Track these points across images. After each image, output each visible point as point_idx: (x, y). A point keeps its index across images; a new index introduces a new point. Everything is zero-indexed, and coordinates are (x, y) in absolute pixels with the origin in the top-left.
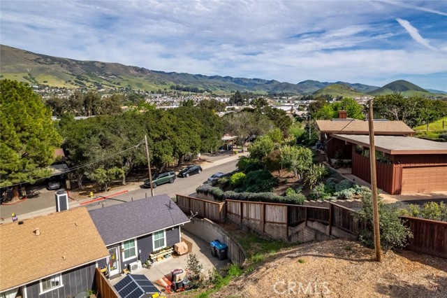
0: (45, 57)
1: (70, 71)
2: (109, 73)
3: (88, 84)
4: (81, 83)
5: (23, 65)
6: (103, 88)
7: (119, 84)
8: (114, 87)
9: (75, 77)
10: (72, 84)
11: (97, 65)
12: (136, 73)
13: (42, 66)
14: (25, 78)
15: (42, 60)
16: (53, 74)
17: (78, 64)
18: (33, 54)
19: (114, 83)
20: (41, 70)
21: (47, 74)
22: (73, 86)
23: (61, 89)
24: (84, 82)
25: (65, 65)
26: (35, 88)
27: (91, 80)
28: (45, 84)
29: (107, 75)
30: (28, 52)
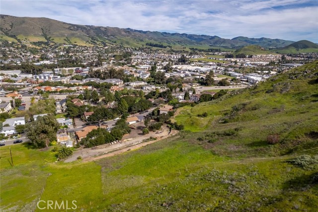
0: (74, 25)
1: (88, 34)
2: (109, 34)
3: (98, 43)
4: (94, 42)
5: (63, 32)
6: (106, 46)
7: (115, 42)
8: (113, 44)
9: (90, 39)
10: (90, 43)
11: (102, 29)
12: (125, 33)
13: (73, 32)
14: (65, 40)
15: (72, 28)
16: (79, 37)
17: (91, 29)
18: (67, 24)
19: (113, 42)
20: (73, 35)
21: (76, 37)
22: (90, 45)
23: (84, 47)
24: (96, 41)
25: (84, 30)
26: (71, 47)
27: (99, 40)
28: (76, 44)
29: (108, 36)
30: (64, 23)
